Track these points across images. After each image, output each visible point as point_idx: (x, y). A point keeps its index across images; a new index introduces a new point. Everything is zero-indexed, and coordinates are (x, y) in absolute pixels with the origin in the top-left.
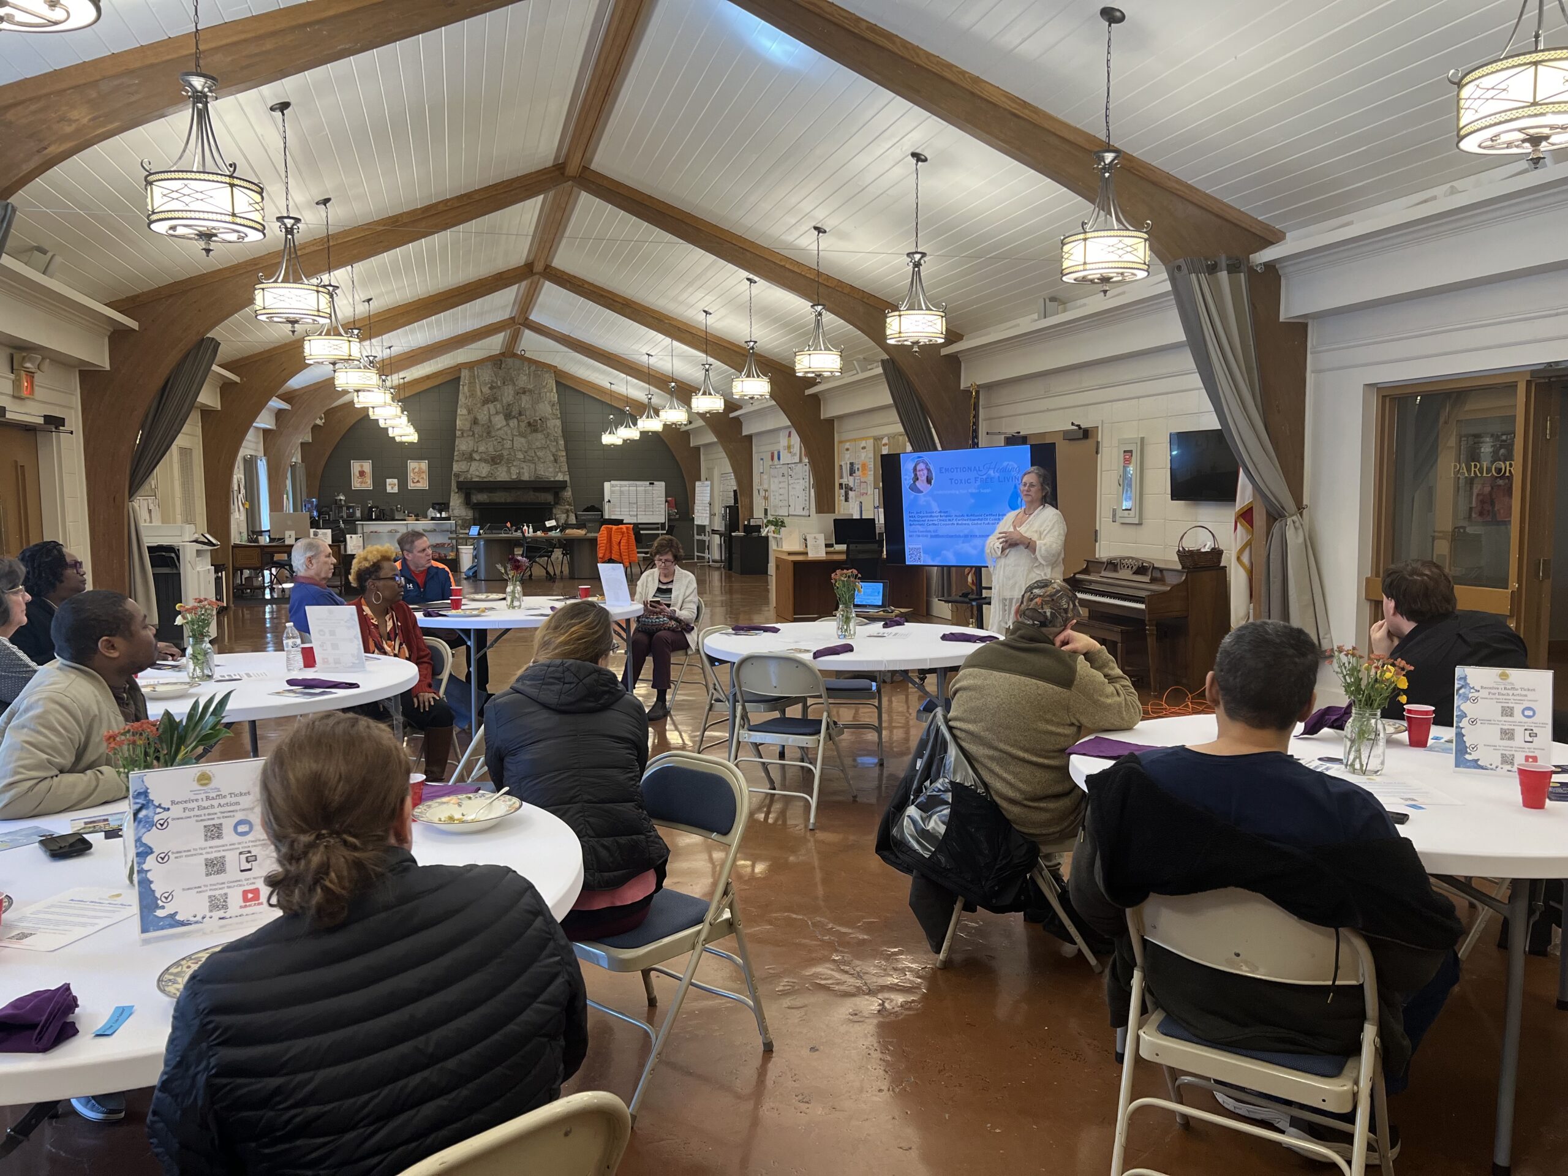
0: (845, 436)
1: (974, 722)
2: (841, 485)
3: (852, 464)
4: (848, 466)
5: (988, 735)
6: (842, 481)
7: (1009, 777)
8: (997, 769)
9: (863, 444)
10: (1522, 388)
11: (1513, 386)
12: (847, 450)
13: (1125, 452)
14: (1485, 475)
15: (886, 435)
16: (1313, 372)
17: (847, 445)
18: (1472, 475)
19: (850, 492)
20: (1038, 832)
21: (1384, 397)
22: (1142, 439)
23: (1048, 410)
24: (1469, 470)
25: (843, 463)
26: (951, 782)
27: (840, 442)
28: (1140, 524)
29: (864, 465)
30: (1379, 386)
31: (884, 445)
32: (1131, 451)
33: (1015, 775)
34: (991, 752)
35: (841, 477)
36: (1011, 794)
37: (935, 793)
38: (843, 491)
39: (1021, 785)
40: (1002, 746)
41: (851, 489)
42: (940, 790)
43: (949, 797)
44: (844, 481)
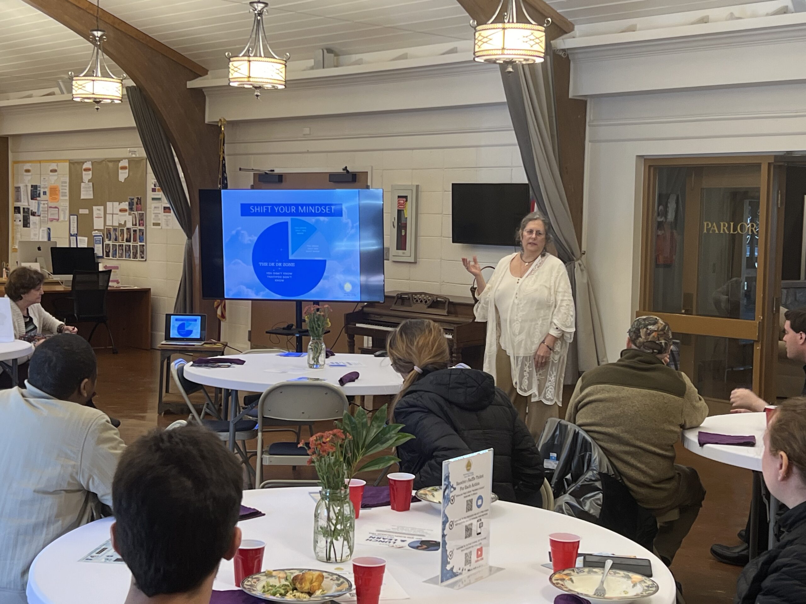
0: (23, 157)
1: (613, 426)
2: (17, 209)
3: (35, 188)
4: (29, 188)
5: (626, 436)
6: (18, 204)
7: (642, 466)
8: (632, 461)
9: (53, 166)
10: (764, 168)
11: (758, 166)
12: (28, 171)
13: (399, 197)
14: (732, 232)
15: (88, 160)
16: (590, 141)
17: (27, 166)
18: (722, 232)
19: (32, 217)
20: (657, 507)
21: (650, 166)
22: (417, 186)
23: (308, 152)
24: (719, 229)
25: (22, 186)
26: (600, 474)
27: (16, 162)
28: (415, 263)
29: (54, 191)
30: (645, 157)
31: (86, 170)
32: (406, 197)
33: (647, 464)
34: (627, 449)
35: (18, 200)
36: (642, 478)
37: (586, 483)
38: (20, 216)
39: (651, 472)
40: (638, 443)
41: (33, 214)
42: (591, 480)
43: (598, 484)
44: (23, 204)
